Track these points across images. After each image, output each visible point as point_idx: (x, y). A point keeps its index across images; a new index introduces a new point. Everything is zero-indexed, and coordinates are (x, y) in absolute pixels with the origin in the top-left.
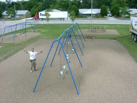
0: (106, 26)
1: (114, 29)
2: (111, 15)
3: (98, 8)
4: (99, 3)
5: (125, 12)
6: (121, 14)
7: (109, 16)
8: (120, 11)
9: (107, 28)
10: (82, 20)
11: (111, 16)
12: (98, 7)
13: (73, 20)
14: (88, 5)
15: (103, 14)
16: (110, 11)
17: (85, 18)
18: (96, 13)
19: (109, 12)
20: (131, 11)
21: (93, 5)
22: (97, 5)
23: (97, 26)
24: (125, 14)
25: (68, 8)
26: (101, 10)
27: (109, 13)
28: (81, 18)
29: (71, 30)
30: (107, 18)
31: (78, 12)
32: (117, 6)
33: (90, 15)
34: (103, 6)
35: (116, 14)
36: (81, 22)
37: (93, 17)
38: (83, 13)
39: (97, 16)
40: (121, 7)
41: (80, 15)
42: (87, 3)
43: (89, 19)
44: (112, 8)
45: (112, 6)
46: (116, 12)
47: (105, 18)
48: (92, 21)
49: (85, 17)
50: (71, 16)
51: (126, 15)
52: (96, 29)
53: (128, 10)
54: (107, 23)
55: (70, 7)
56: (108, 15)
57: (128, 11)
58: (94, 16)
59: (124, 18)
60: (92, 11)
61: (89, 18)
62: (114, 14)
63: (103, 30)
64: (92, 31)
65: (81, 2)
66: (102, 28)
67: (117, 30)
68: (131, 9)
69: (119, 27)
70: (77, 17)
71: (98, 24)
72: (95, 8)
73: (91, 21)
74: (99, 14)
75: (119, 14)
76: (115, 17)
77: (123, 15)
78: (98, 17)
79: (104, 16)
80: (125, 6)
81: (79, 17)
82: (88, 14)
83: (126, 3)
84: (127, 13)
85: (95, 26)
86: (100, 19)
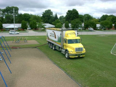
0: (27, 38)
1: (34, 39)
2: (30, 28)
3: (19, 23)
4: (20, 19)
5: (41, 26)
6: (38, 28)
7: (29, 29)
8: (37, 25)
9: (28, 39)
11: (30, 30)
14: (10, 20)
15: (24, 28)
16: (29, 25)
18: (18, 27)
19: (29, 26)
20: (45, 25)
21: (15, 20)
22: (18, 20)
23: (20, 38)
24: (41, 28)
26: (22, 25)
27: (28, 27)
28: (5, 32)
30: (27, 31)
31: (2, 26)
32: (35, 21)
33: (13, 29)
34: (23, 21)
35: (34, 27)
36: (5, 35)
38: (6, 27)
40: (38, 22)
41: (4, 29)
42: (10, 19)
44: (30, 23)
45: (31, 21)
49: (8, 31)
51: (42, 29)
52: (19, 40)
53: (43, 25)
54: (27, 35)
56: (28, 28)
57: (43, 26)
58: (16, 29)
59: (41, 31)
60: (14, 26)
62: (33, 28)
63: (25, 41)
64: (16, 42)
65: (4, 17)
66: (24, 39)
67: (36, 41)
68: (45, 24)
69: (37, 38)
71: (20, 37)
72: (17, 23)
74: (20, 28)
75: (37, 27)
76: (33, 30)
77: (40, 29)
78: (20, 31)
79: (25, 30)
80: (40, 22)
81: (3, 31)
82: (11, 28)
83: (42, 19)
84: (43, 27)
85: (18, 38)
86: (22, 32)
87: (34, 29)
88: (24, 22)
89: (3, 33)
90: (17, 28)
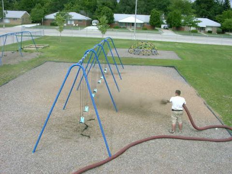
0: (158, 45)
1: (172, 49)
2: (166, 26)
3: (146, 14)
4: (148, 5)
5: (190, 23)
6: (184, 26)
7: (164, 28)
8: (183, 20)
9: (160, 48)
10: (119, 33)
11: (167, 29)
12: (146, 12)
13: (103, 32)
14: (129, 7)
15: (154, 25)
16: (165, 19)
17: (123, 30)
18: (142, 22)
19: (164, 21)
20: (199, 22)
21: (137, 8)
22: (144, 8)
23: (144, 43)
24: (191, 26)
25: (95, 10)
26: (151, 17)
27: (164, 24)
28: (117, 30)
29: (101, 48)
30: (160, 32)
31: (113, 18)
32: (178, 11)
33: (133, 24)
34: (154, 10)
36: (117, 35)
37: (136, 28)
38: (119, 21)
39: (143, 27)
40: (183, 13)
41: (116, 23)
42: (129, 5)
43: (131, 32)
44: (169, 15)
45: (170, 11)
46: (175, 23)
47: (157, 30)
48: (135, 35)
49: (123, 28)
50: (101, 25)
51: (192, 28)
52: (141, 48)
53: (196, 20)
54: (160, 40)
55: (99, 10)
56: (163, 26)
57: (195, 22)
58: (139, 26)
59: (188, 33)
60: (136, 18)
61: (131, 30)
62: (172, 25)
63: (153, 51)
64: (135, 52)
65: (118, 2)
66: (153, 47)
67: (177, 53)
68: (200, 19)
69: (179, 47)
70: (111, 27)
71: (145, 41)
72: (141, 14)
73: (133, 34)
74: (148, 23)
75: (180, 25)
76: (173, 30)
77: (186, 28)
78: (146, 29)
79: (156, 28)
80: (190, 13)
81: (114, 28)
82: (129, 23)
83: (193, 8)
84: (194, 25)
85: (140, 43)
86: (148, 33)
87: (175, 28)
88: (156, 13)
89: (113, 31)
90: (141, 24)
